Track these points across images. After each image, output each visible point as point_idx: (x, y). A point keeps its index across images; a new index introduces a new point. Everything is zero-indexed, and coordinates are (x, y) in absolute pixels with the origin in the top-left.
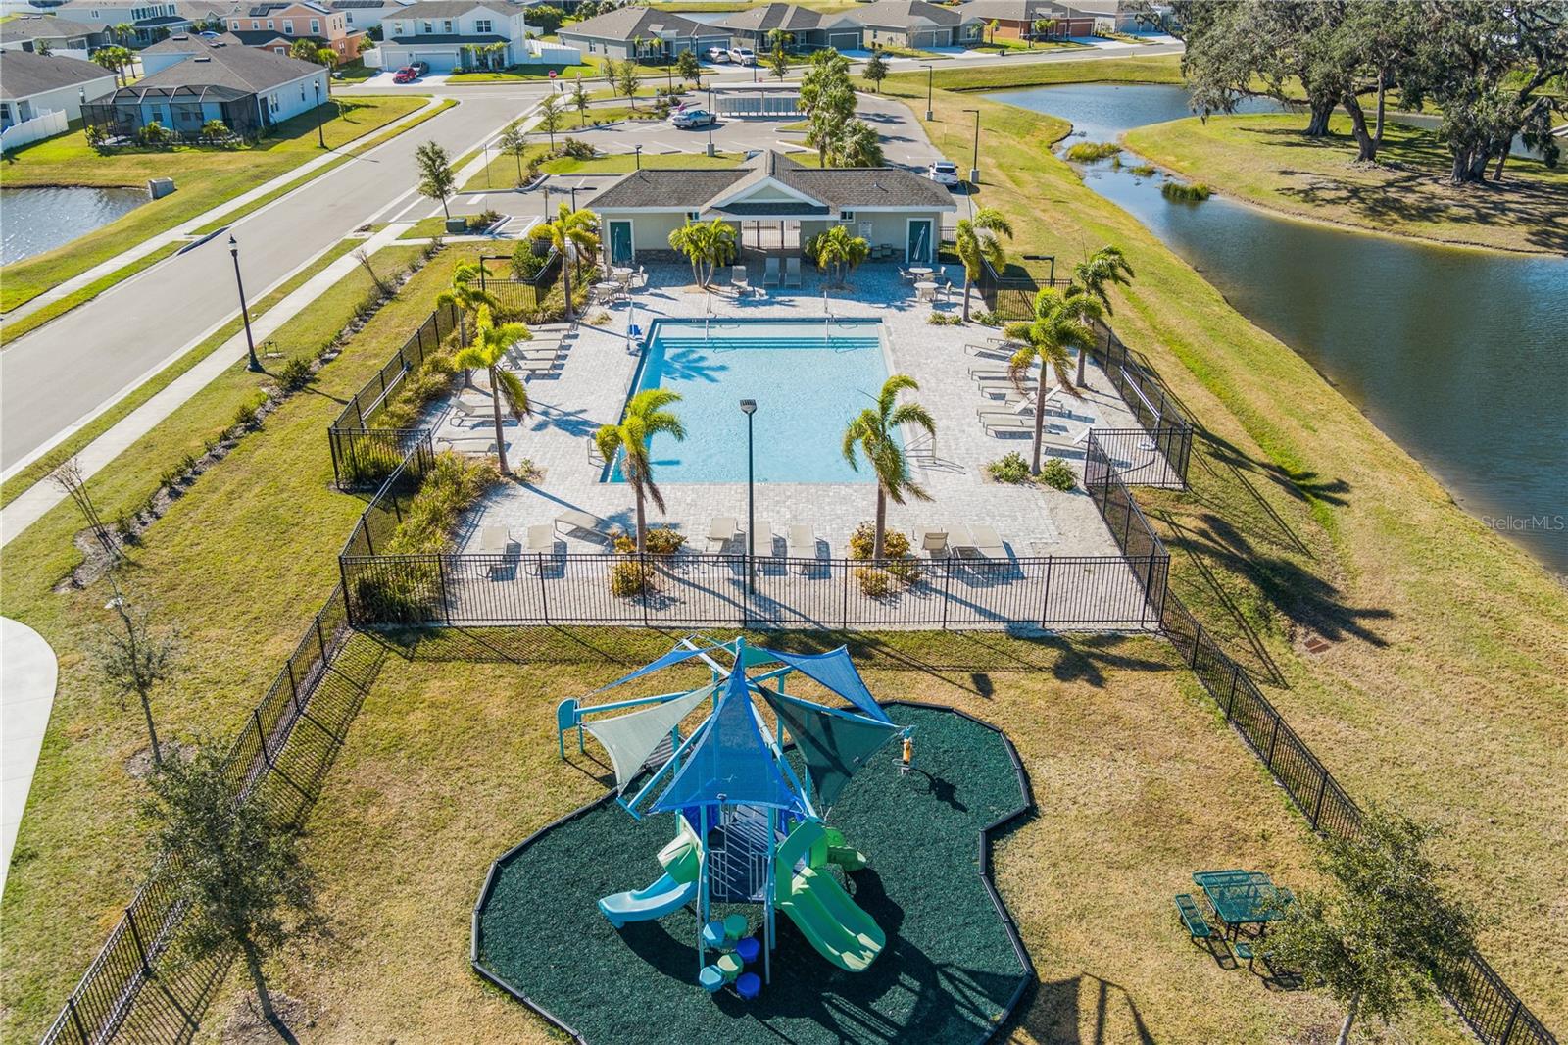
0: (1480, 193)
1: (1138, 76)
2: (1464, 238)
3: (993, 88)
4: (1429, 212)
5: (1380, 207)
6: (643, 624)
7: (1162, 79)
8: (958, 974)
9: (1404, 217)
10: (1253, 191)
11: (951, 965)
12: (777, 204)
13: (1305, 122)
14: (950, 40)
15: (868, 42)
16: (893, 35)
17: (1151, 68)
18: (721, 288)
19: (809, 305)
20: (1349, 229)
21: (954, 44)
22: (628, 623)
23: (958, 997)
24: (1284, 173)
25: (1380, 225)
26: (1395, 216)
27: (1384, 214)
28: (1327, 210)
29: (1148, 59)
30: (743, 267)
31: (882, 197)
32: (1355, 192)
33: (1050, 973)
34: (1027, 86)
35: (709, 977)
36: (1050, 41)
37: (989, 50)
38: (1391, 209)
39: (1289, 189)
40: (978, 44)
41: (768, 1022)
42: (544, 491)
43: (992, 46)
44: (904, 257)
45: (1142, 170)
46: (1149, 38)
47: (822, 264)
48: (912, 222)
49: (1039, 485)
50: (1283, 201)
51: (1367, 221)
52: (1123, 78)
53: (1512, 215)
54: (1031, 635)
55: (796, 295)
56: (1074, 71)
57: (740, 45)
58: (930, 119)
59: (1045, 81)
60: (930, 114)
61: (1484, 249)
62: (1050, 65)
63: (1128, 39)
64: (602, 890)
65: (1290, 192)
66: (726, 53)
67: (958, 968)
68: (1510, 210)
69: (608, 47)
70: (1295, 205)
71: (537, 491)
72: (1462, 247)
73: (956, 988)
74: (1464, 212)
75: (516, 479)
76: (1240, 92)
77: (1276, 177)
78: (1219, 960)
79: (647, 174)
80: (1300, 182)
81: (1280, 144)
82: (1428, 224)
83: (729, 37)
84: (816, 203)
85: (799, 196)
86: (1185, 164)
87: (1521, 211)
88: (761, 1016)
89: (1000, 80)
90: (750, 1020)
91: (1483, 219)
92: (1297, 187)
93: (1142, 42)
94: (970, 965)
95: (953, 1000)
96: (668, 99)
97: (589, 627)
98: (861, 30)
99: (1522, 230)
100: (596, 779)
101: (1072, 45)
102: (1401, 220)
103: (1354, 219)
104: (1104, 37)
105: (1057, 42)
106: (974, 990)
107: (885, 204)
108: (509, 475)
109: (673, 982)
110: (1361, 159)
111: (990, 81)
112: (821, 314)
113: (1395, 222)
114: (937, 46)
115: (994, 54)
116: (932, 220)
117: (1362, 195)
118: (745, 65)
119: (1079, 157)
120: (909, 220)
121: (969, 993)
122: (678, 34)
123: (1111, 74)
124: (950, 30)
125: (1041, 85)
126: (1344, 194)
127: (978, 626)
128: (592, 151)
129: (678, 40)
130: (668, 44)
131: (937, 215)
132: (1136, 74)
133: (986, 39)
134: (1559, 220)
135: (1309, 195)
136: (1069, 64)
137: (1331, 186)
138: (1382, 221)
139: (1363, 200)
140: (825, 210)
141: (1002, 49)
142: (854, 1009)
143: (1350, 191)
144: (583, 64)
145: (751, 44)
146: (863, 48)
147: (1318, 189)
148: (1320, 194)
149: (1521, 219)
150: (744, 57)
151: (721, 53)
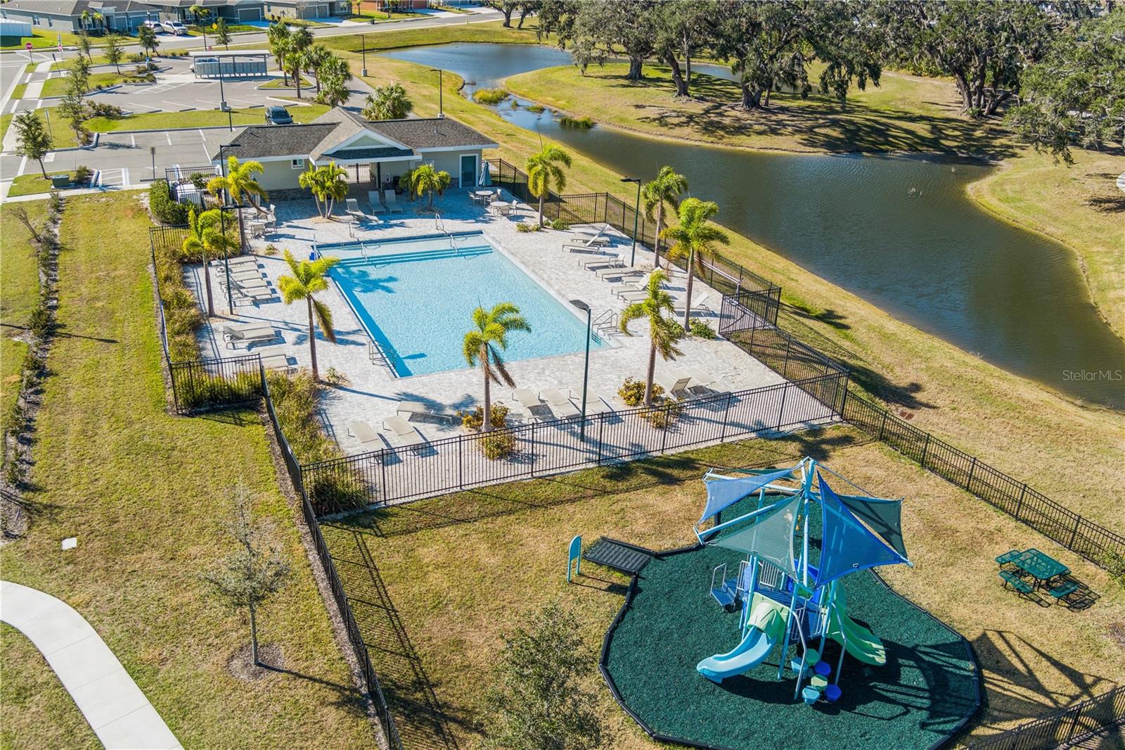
0: (764, 115)
1: (477, 38)
2: (769, 146)
3: (381, 49)
4: (741, 129)
5: (710, 128)
6: (530, 476)
7: (497, 40)
8: (928, 650)
9: (727, 133)
10: (622, 120)
11: (917, 646)
12: (372, 149)
13: (625, 70)
14: (328, 13)
15: (268, 15)
16: (285, 9)
17: (485, 32)
18: (340, 217)
19: (418, 226)
20: (697, 143)
21: (331, 15)
22: (520, 477)
23: (940, 663)
24: (637, 106)
25: (715, 140)
26: (722, 133)
27: (715, 132)
28: (677, 131)
29: (480, 25)
30: (355, 200)
31: (443, 140)
32: (691, 118)
33: (972, 636)
34: (404, 47)
35: (810, 694)
36: (401, 12)
37: (364, 20)
38: (718, 128)
39: (647, 118)
40: (350, 16)
41: (856, 711)
42: (357, 390)
43: (360, 16)
44: (458, 183)
45: (536, 108)
46: (469, 9)
47: (420, 193)
48: (463, 158)
49: (694, 338)
50: (646, 126)
51: (705, 138)
52: (469, 40)
53: (790, 129)
54: (776, 436)
55: (404, 218)
56: (433, 35)
57: (169, 18)
58: (365, 75)
59: (415, 43)
60: (365, 72)
61: (783, 152)
62: (414, 31)
63: (454, 10)
64: (696, 659)
65: (648, 120)
66: (159, 25)
67: (925, 646)
68: (789, 125)
69: (53, 21)
70: (655, 129)
71: (353, 391)
72: (770, 151)
73: (934, 658)
74: (763, 128)
75: (329, 384)
76: (608, 52)
77: (633, 109)
78: (1038, 603)
79: (255, 130)
80: (653, 113)
81: (617, 86)
82: (744, 137)
83: (158, 12)
84: (402, 147)
85: (388, 142)
86: (562, 102)
87: (793, 126)
88: (851, 708)
89: (383, 43)
90: (844, 715)
91: (774, 132)
92: (652, 116)
93: (466, 12)
94: (929, 643)
95: (940, 666)
96: (146, 65)
97: (494, 486)
98: (262, 5)
99: (798, 137)
100: (605, 590)
101: (418, 15)
102: (726, 136)
103: (697, 136)
104: (437, 9)
105: (407, 13)
106: (944, 656)
107: (447, 145)
108: (322, 382)
109: (782, 706)
110: (679, 95)
111: (376, 44)
112: (435, 232)
113: (723, 137)
114: (319, 17)
115: (366, 23)
116: (477, 155)
117: (696, 119)
118: (178, 35)
119: (485, 101)
120: (461, 156)
121: (943, 658)
122: (116, 10)
123: (459, 36)
124: (327, 5)
125: (413, 46)
126: (683, 119)
127: (741, 437)
128: (118, 111)
129: (116, 15)
130: (108, 18)
131: (480, 151)
132: (478, 36)
133: (355, 11)
134: (817, 130)
135: (661, 120)
136: (427, 30)
137: (674, 114)
138: (716, 136)
139: (697, 123)
140: (410, 153)
141: (372, 19)
142: (895, 688)
143: (687, 117)
144: (35, 36)
145: (176, 18)
146: (264, 20)
147: (667, 117)
148: (669, 120)
149: (796, 131)
150: (176, 28)
151: (156, 25)
